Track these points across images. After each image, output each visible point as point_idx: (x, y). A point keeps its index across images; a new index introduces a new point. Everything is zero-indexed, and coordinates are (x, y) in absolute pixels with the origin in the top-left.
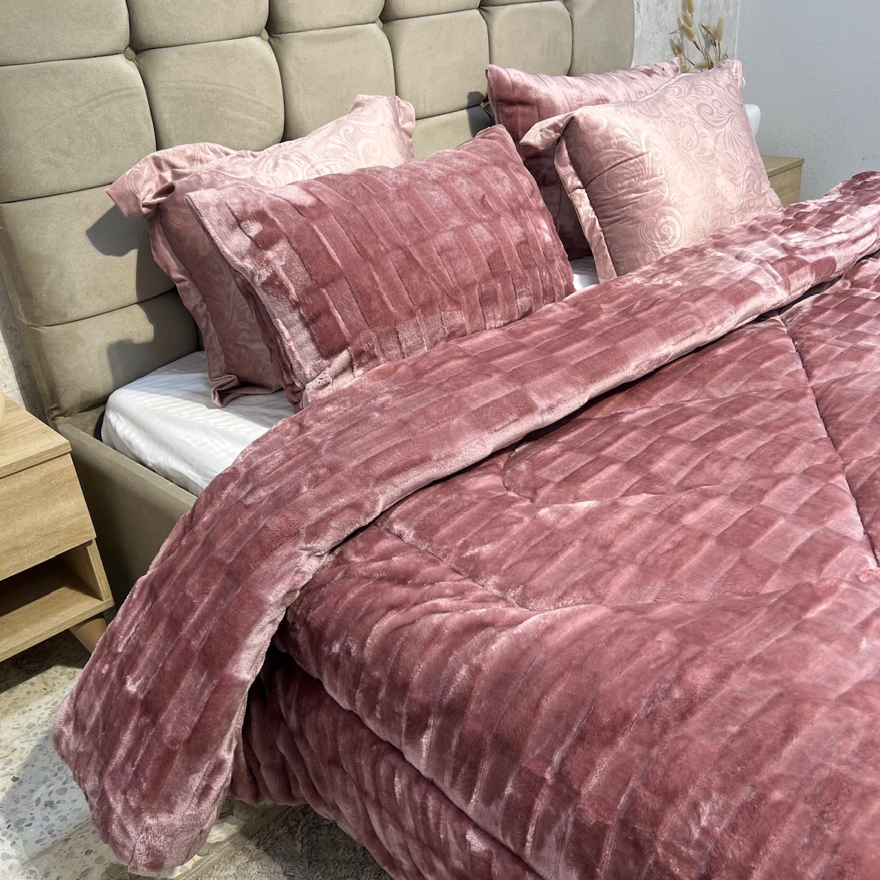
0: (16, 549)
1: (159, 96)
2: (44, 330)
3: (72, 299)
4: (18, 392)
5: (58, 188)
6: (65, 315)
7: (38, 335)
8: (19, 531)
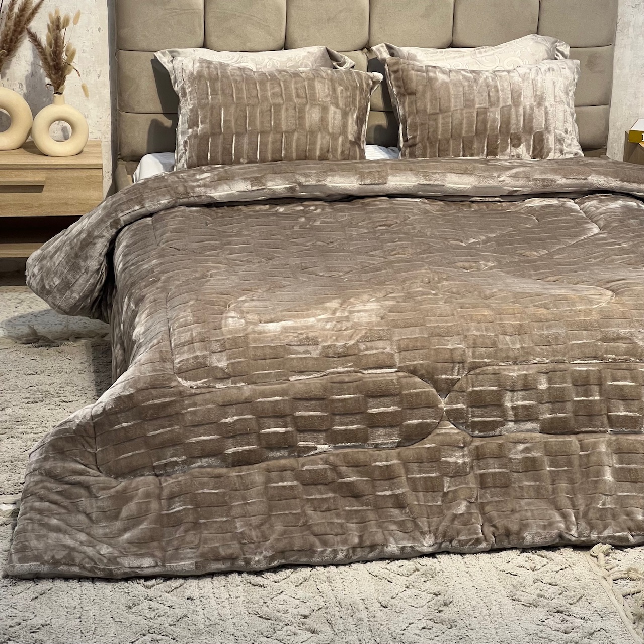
0: (66, 204)
1: (210, 15)
2: (123, 114)
3: (139, 102)
4: (110, 143)
5: (146, 48)
6: (134, 109)
7: (120, 116)
8: (70, 196)
